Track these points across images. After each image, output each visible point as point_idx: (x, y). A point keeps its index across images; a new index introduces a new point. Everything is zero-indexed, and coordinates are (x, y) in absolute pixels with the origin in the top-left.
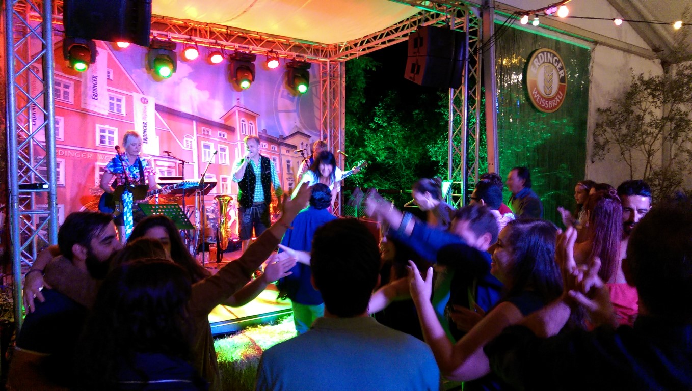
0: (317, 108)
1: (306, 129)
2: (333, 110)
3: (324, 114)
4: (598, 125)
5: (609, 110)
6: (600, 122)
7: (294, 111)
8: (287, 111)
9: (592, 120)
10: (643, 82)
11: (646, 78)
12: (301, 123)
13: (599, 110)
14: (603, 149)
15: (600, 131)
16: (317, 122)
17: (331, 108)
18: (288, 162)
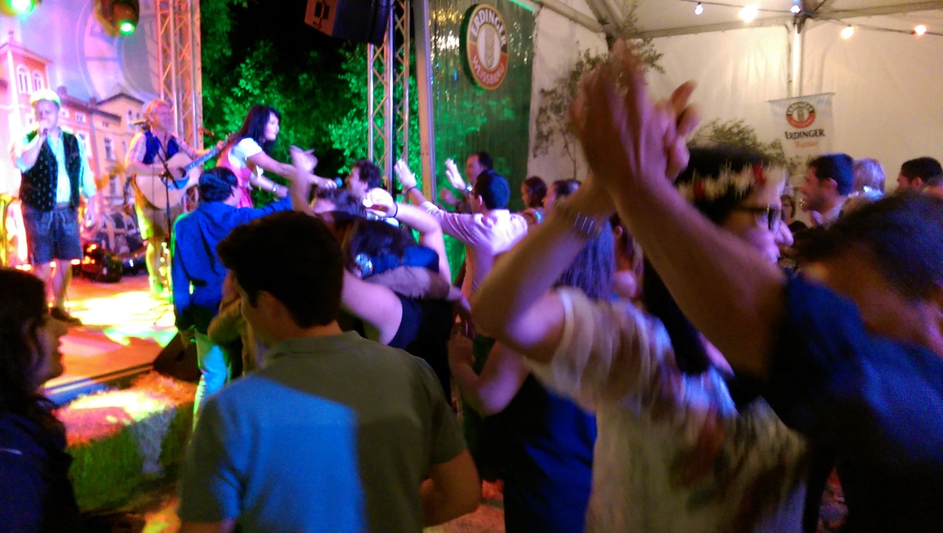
0: (154, 58)
1: (137, 90)
2: (181, 64)
3: (165, 68)
4: (542, 111)
5: (554, 91)
6: (544, 106)
7: (113, 59)
8: (102, 59)
9: (535, 104)
10: (589, 61)
11: (593, 55)
12: (126, 78)
13: (542, 91)
14: (547, 140)
15: (543, 118)
16: (154, 80)
17: (176, 58)
18: (107, 141)
